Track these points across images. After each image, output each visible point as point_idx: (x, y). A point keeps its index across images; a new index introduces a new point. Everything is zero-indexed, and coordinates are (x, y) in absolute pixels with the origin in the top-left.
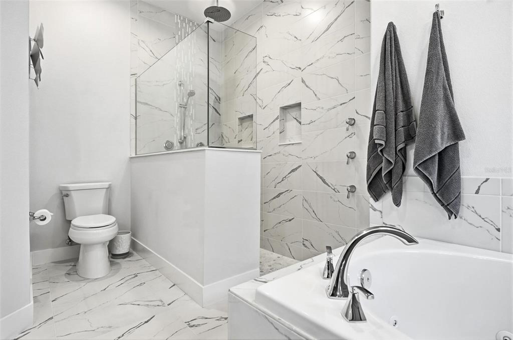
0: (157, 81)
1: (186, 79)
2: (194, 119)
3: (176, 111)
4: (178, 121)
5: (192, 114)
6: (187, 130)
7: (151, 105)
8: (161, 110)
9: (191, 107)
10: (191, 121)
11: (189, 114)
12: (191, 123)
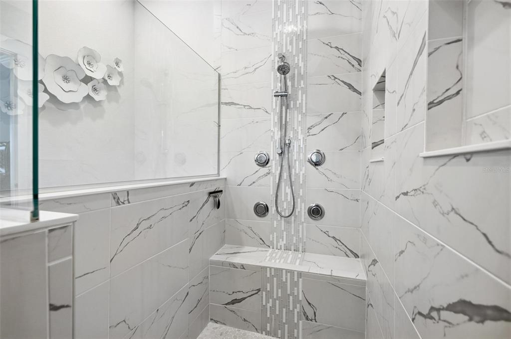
0: (246, 68)
1: (289, 48)
2: (304, 111)
3: (274, 104)
4: (276, 121)
5: (301, 104)
6: (292, 132)
7: (238, 104)
8: (251, 108)
9: (300, 92)
10: (300, 116)
11: (295, 104)
12: (300, 119)
